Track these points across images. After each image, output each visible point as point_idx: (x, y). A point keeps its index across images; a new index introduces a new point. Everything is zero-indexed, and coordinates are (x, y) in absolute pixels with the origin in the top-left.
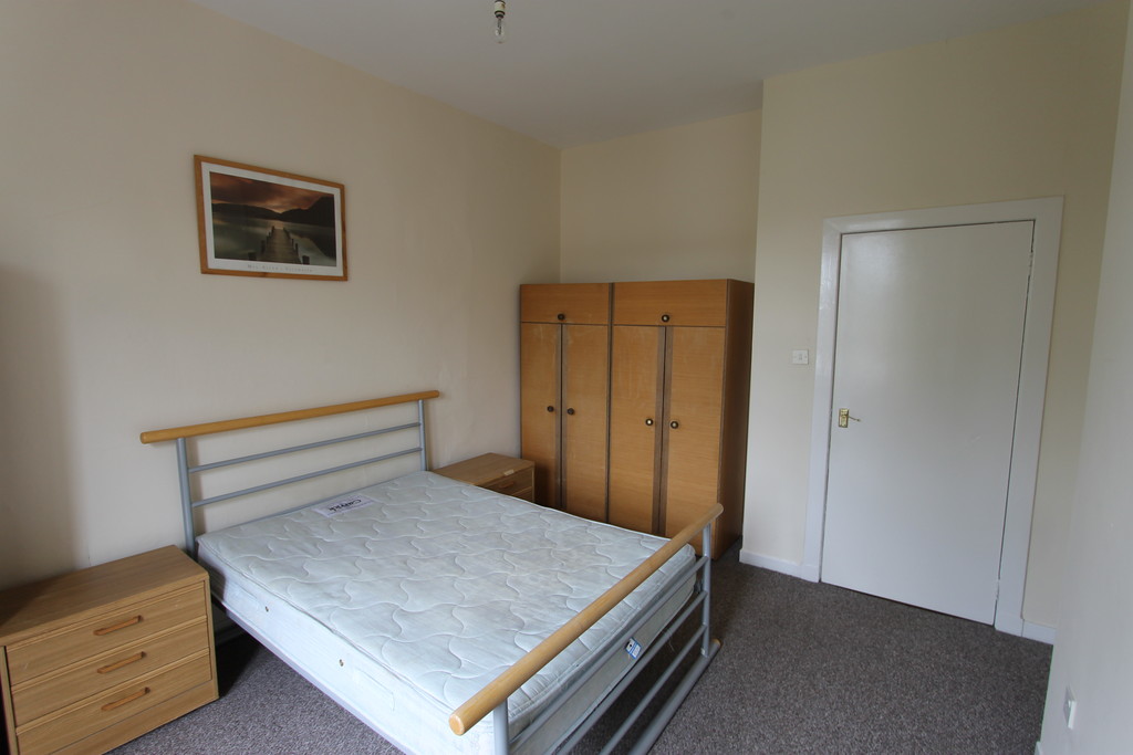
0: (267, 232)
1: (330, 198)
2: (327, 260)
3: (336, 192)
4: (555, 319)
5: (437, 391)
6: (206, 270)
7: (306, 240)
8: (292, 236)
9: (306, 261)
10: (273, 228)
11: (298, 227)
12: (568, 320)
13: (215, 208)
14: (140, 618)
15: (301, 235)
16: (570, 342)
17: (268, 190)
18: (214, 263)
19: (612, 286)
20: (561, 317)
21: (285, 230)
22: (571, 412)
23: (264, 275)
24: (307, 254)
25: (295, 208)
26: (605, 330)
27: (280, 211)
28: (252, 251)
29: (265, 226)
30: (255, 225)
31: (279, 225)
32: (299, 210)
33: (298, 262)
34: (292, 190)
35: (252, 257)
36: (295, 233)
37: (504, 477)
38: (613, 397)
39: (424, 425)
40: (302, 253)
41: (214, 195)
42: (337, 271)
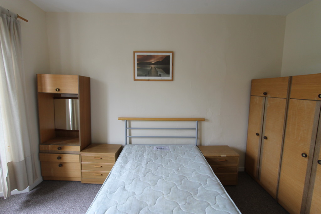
0: (149, 68)
1: (169, 57)
2: (167, 75)
3: (171, 54)
4: (263, 95)
5: (204, 119)
6: (135, 80)
7: (161, 70)
8: (157, 69)
9: (160, 76)
10: (152, 67)
11: (158, 66)
12: (268, 95)
13: (138, 64)
14: (101, 158)
15: (159, 68)
16: (268, 106)
17: (150, 57)
18: (137, 78)
19: (291, 78)
20: (265, 94)
21: (155, 68)
22: (266, 138)
23: (149, 80)
24: (161, 74)
25: (158, 61)
26: (285, 101)
27: (153, 62)
28: (145, 74)
29: (149, 67)
30: (147, 67)
31: (153, 66)
32: (159, 61)
33: (158, 76)
34: (157, 56)
35: (146, 76)
36: (157, 68)
37: (220, 157)
38: (286, 136)
39: (199, 130)
40: (159, 73)
41: (138, 61)
42: (170, 78)
